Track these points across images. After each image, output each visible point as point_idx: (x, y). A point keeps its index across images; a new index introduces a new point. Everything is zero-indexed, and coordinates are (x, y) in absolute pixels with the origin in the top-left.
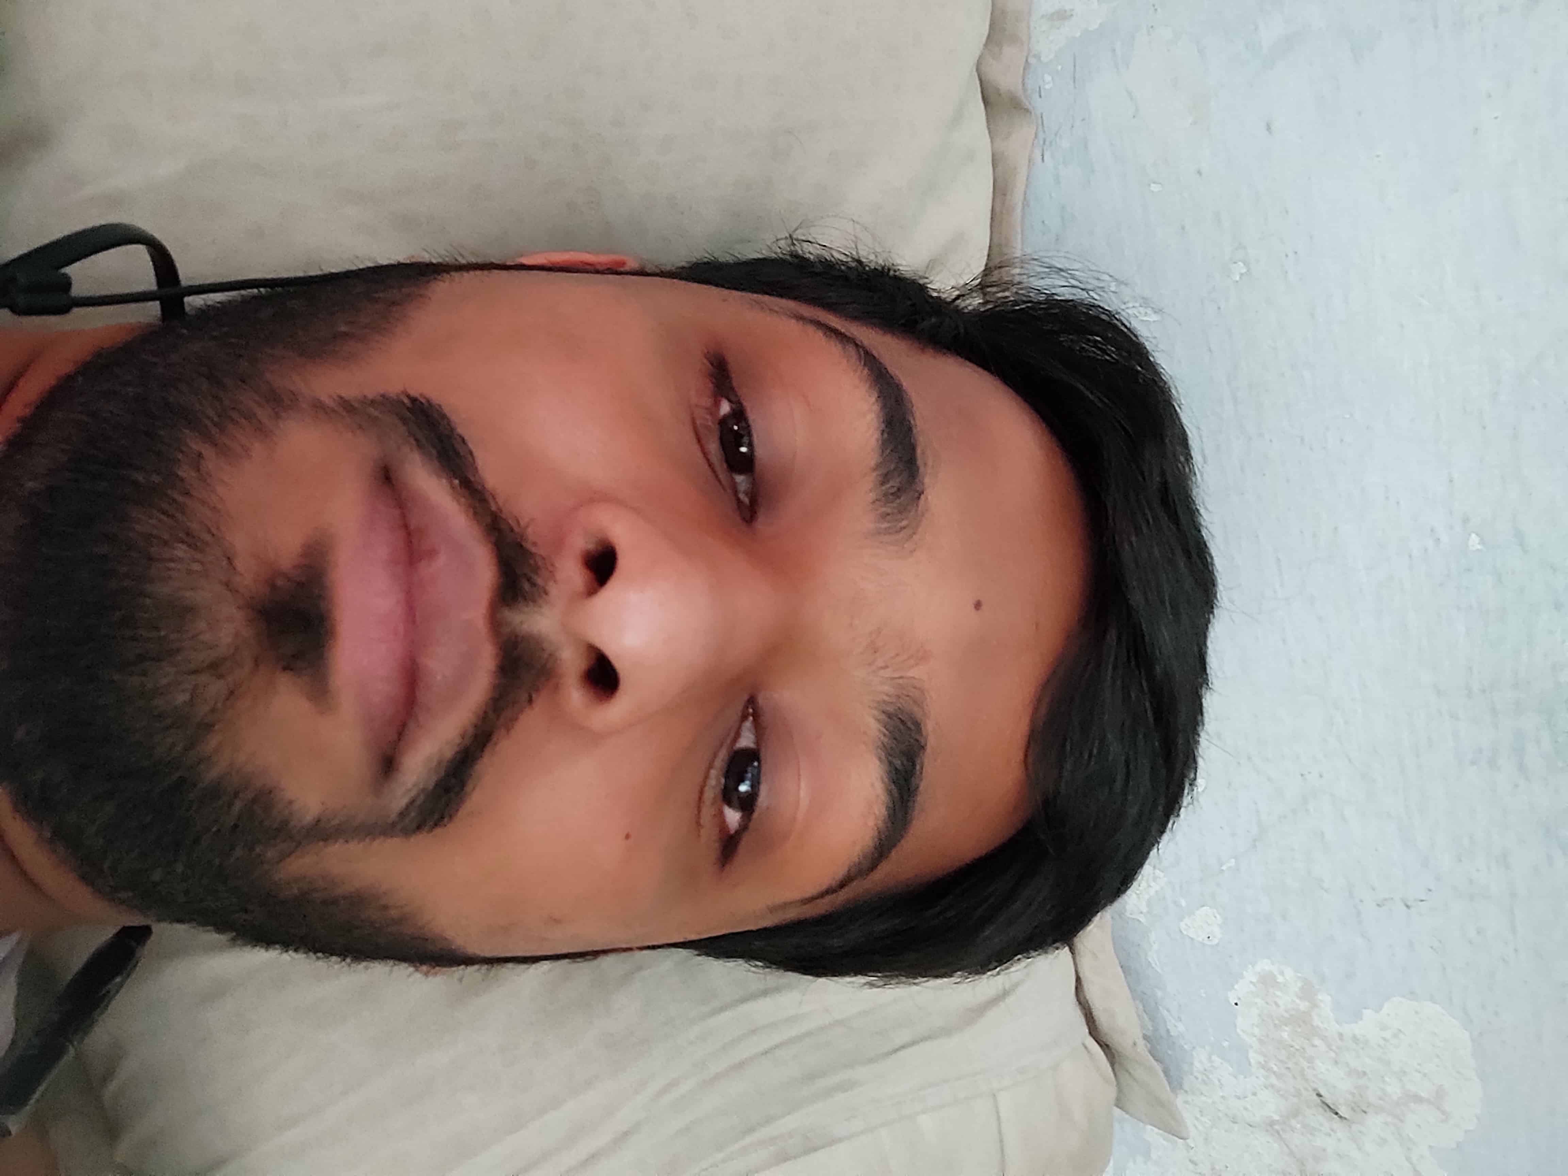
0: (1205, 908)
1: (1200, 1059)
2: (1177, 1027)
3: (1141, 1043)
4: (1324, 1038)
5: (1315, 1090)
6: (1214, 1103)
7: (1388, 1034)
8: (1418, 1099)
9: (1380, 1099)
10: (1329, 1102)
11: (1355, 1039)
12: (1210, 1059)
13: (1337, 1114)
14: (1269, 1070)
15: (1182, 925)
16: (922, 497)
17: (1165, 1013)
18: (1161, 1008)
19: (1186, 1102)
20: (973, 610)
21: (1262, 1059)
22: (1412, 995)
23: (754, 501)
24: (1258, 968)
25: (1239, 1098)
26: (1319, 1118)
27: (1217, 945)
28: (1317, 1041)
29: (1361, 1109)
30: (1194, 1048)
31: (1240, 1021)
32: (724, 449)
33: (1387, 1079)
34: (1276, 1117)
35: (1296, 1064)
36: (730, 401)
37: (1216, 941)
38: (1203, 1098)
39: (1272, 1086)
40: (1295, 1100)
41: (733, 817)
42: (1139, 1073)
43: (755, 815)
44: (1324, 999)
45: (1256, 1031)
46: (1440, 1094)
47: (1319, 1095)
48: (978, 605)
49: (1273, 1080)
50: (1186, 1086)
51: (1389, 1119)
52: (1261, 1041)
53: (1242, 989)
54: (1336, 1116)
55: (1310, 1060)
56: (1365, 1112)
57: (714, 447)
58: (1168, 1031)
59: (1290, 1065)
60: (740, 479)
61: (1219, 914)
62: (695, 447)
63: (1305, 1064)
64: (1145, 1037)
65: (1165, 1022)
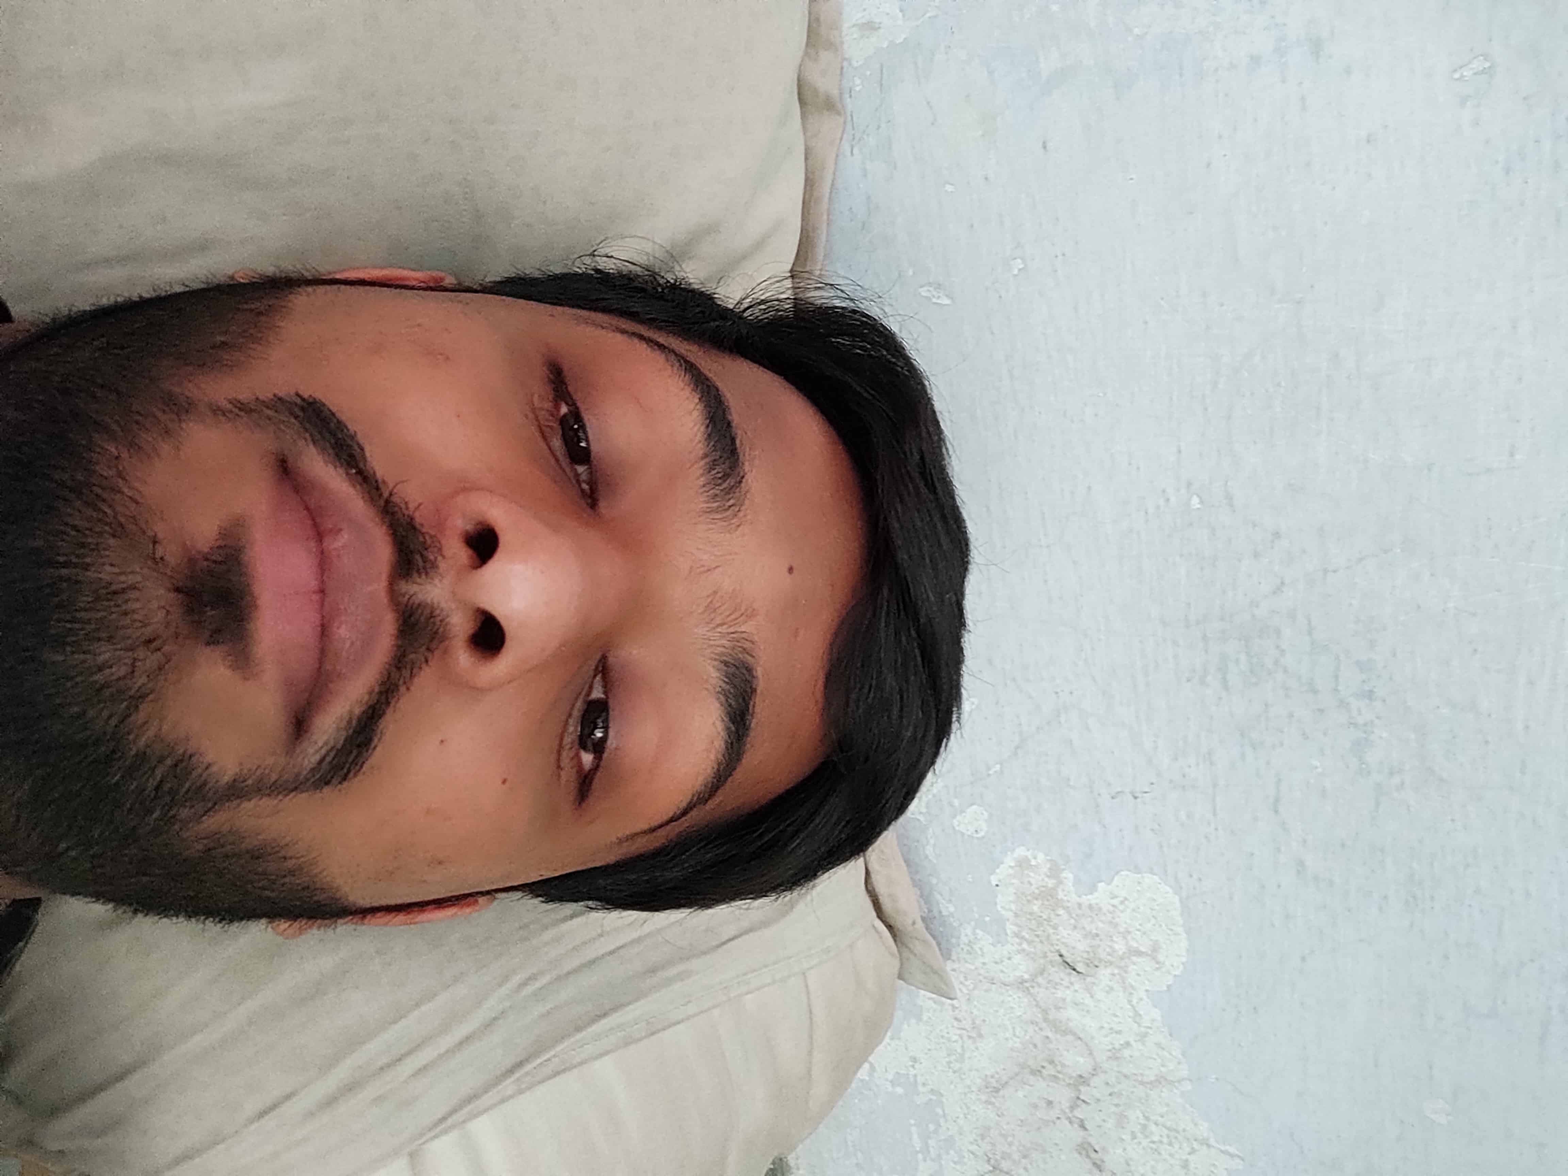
0: (974, 807)
1: (966, 933)
2: (947, 908)
3: (919, 923)
4: (1066, 909)
5: (1058, 951)
6: (976, 969)
7: (1115, 902)
8: (1139, 953)
9: (1109, 954)
10: (1068, 960)
11: (1090, 907)
12: (974, 933)
13: (1074, 970)
14: (1023, 938)
15: (955, 822)
16: (744, 480)
17: (938, 897)
18: (935, 893)
19: (954, 970)
20: (787, 574)
21: (1015, 929)
22: (1137, 870)
23: (593, 490)
24: (1016, 855)
25: (996, 963)
26: (1060, 974)
27: (983, 837)
28: (1061, 912)
29: (1093, 964)
30: (961, 924)
31: (1000, 899)
32: (566, 446)
33: (1115, 939)
34: (1026, 976)
35: (1044, 931)
36: (567, 404)
37: (981, 834)
38: (967, 965)
39: (1024, 950)
40: (1042, 961)
41: (587, 758)
42: (918, 947)
43: (605, 755)
44: (1068, 876)
45: (1013, 907)
46: (1156, 948)
47: (1061, 956)
48: (791, 570)
49: (1025, 946)
50: (954, 957)
51: (1116, 971)
52: (1016, 915)
53: (1003, 871)
54: (1074, 972)
55: (1055, 927)
56: (1097, 967)
57: (557, 443)
58: (940, 912)
59: (1038, 933)
60: (581, 469)
61: (986, 810)
62: (542, 444)
63: (1051, 931)
64: (924, 919)
65: (938, 904)
